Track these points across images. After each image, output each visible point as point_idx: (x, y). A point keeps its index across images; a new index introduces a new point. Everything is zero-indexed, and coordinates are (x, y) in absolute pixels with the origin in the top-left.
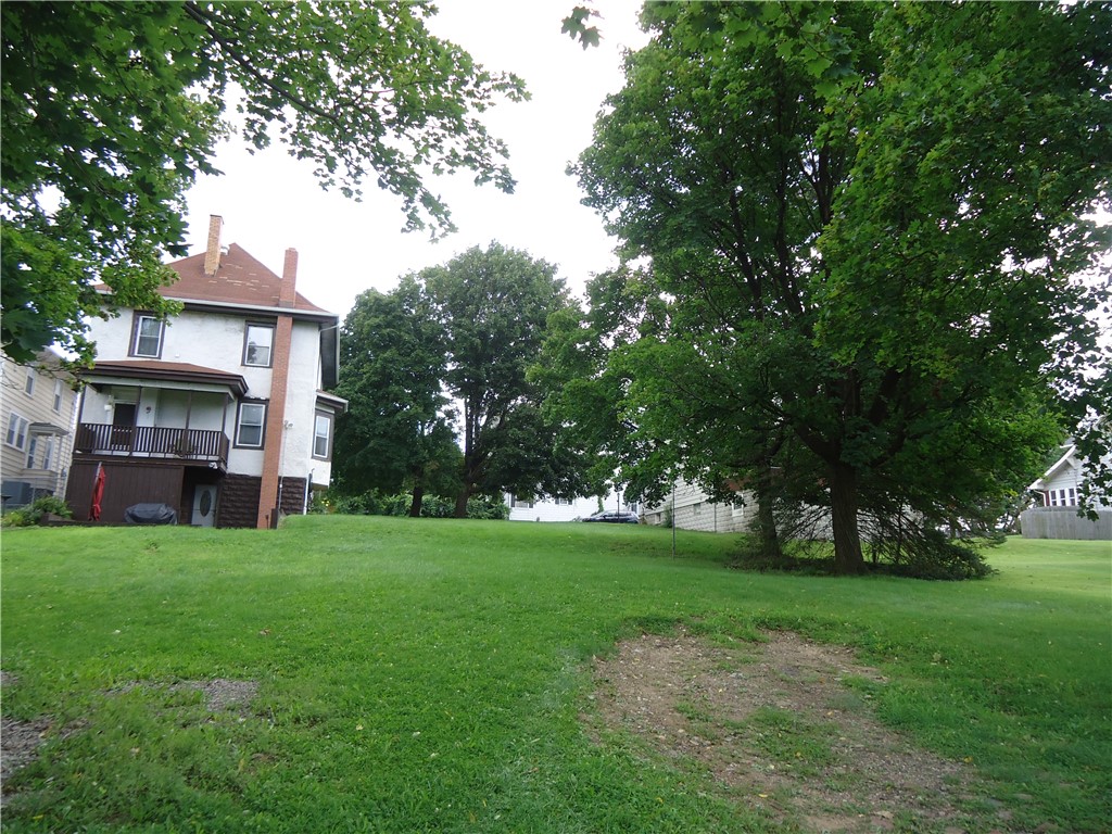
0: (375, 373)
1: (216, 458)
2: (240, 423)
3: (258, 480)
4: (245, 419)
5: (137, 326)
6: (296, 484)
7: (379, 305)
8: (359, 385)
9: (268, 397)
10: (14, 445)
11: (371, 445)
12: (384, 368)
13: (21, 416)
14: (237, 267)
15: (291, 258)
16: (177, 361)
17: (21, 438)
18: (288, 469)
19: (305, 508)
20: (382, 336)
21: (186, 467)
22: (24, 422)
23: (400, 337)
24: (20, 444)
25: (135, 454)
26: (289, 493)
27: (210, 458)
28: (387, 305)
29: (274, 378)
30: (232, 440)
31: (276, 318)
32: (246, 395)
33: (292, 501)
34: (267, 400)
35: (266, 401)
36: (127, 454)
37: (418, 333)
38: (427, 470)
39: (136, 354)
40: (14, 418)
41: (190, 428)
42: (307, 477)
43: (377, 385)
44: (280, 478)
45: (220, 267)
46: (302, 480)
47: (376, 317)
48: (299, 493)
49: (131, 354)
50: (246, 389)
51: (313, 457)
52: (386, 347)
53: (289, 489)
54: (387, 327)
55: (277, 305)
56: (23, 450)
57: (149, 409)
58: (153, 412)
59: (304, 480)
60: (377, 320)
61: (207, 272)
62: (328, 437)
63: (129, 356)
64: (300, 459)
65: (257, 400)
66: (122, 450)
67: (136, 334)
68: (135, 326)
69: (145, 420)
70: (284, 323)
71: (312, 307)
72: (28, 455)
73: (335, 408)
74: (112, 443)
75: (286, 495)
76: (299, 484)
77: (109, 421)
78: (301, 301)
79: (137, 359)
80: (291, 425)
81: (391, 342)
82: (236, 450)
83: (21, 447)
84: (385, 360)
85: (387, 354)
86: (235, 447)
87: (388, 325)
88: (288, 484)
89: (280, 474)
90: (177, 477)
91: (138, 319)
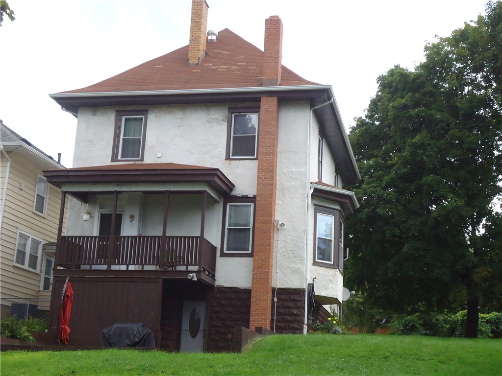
0: (405, 163)
1: (196, 268)
2: (227, 226)
3: (247, 292)
4: (233, 222)
5: (120, 127)
6: (292, 297)
7: (406, 83)
8: (386, 178)
9: (255, 193)
10: (26, 266)
11: (405, 249)
12: (414, 155)
13: (32, 235)
14: (225, 52)
15: (273, 27)
16: (159, 161)
17: (33, 258)
18: (282, 279)
19: (305, 326)
20: (411, 118)
21: (165, 281)
22: (36, 243)
23: (432, 116)
24: (33, 264)
25: (114, 268)
26: (284, 307)
27: (190, 268)
28: (414, 80)
29: (260, 170)
30: (219, 246)
31: (259, 100)
32: (233, 193)
33: (289, 318)
34: (255, 197)
35: (253, 199)
36: (104, 267)
37: (454, 110)
38: (476, 277)
39: (119, 158)
40: (24, 237)
41: (168, 234)
42: (305, 287)
43: (407, 178)
44: (274, 290)
45: (207, 54)
46: (299, 292)
47: (402, 97)
48: (297, 308)
49: (114, 158)
50: (231, 186)
51: (315, 263)
52: (416, 130)
53: (286, 304)
54: (415, 107)
55: (261, 85)
56: (38, 271)
57: (132, 217)
58: (136, 220)
59: (303, 291)
60: (403, 101)
61: (191, 62)
62: (333, 239)
63: (112, 161)
64: (296, 266)
65: (245, 199)
66: (101, 264)
67: (119, 137)
68: (117, 128)
69: (129, 229)
70: (269, 104)
71: (300, 80)
72: (43, 276)
73: (340, 203)
74: (98, 257)
75: (282, 311)
76: (296, 297)
77: (95, 232)
78: (289, 76)
79: (121, 163)
80: (282, 225)
81: (423, 123)
82: (224, 259)
83: (35, 268)
84: (414, 145)
85: (417, 139)
86: (223, 255)
87: (417, 104)
88: (283, 297)
89: (273, 285)
90: (155, 292)
91: (120, 120)
